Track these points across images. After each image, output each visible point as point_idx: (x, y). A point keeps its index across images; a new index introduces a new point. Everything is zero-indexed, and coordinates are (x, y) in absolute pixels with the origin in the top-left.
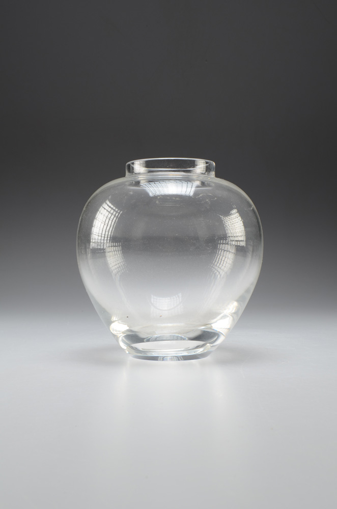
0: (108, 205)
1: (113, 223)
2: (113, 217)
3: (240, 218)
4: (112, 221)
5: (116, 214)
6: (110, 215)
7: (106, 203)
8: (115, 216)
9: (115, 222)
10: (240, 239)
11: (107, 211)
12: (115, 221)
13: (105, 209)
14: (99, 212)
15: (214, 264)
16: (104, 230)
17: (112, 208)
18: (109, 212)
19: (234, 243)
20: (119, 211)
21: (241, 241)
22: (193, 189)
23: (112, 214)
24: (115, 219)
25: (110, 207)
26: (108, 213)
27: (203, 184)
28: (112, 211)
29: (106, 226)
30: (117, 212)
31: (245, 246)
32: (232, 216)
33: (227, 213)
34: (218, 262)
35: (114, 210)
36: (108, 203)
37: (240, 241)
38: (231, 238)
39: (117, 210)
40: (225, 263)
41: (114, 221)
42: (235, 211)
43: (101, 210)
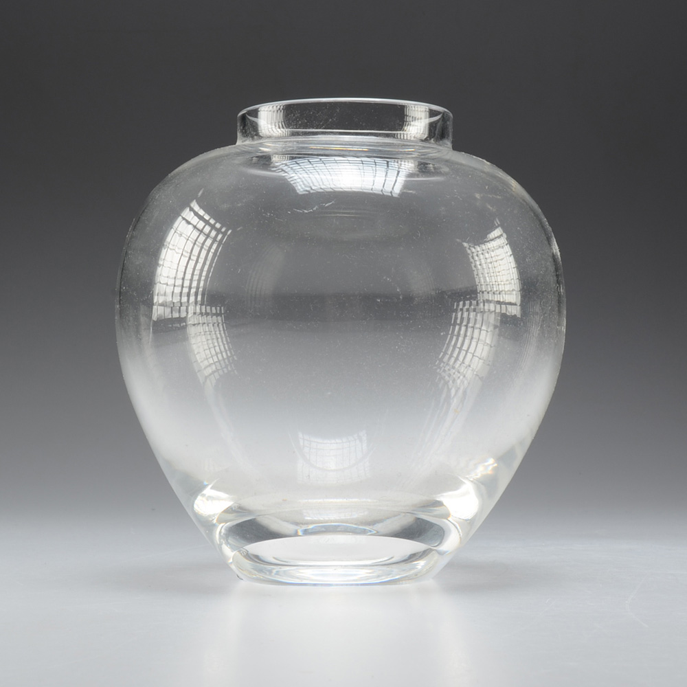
0: (196, 214)
1: (211, 255)
2: (209, 242)
3: (508, 249)
4: (209, 251)
5: (216, 236)
6: (202, 238)
7: (192, 209)
8: (215, 240)
9: (215, 254)
10: (508, 298)
11: (195, 227)
12: (216, 250)
13: (189, 223)
14: (172, 231)
15: (441, 360)
16: (189, 271)
17: (207, 222)
18: (201, 231)
19: (492, 307)
20: (223, 230)
21: (511, 304)
22: (402, 179)
23: (208, 236)
24: (215, 246)
25: (201, 218)
26: (196, 233)
27: (423, 168)
28: (207, 229)
29: (192, 263)
30: (218, 231)
31: (519, 316)
32: (490, 245)
33: (480, 237)
34: (451, 356)
35: (213, 227)
36: (196, 208)
37: (506, 304)
38: (486, 296)
39: (218, 225)
40: (469, 356)
41: (212, 250)
42: (497, 232)
43: (179, 224)
